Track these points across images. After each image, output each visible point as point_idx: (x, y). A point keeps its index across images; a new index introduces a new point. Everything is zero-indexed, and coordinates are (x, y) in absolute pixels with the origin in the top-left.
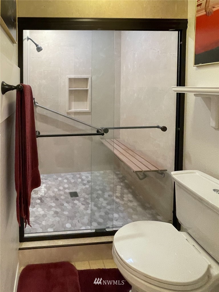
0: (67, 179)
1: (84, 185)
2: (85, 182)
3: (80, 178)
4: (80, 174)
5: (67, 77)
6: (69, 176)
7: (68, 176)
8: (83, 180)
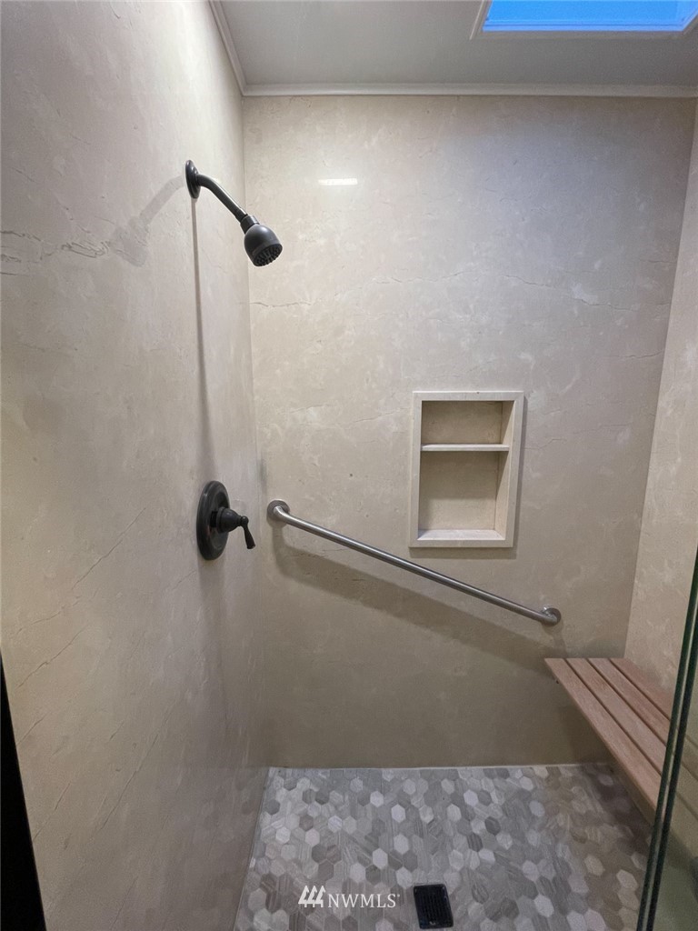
0: (405, 802)
1: (475, 843)
2: (478, 828)
3: (457, 799)
4: (454, 778)
5: (416, 395)
6: (413, 783)
7: (410, 787)
8: (468, 815)
